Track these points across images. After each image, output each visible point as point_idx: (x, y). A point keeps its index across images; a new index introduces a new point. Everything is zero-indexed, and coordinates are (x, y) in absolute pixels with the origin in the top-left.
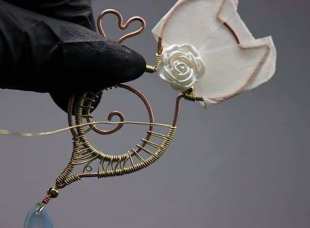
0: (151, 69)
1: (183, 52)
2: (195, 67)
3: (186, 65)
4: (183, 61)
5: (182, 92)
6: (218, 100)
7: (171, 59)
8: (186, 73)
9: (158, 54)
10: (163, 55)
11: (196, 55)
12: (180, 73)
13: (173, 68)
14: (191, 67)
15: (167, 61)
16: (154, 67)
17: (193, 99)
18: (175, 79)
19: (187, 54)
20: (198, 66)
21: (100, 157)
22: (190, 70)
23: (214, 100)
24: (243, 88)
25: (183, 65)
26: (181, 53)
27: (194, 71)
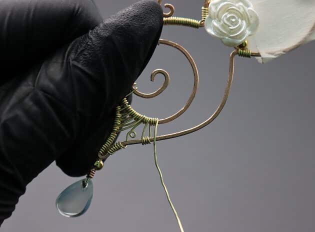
0: (196, 24)
1: (232, 2)
2: (247, 20)
3: (237, 18)
4: (234, 13)
5: (235, 48)
6: (277, 53)
7: (220, 12)
8: (237, 26)
9: (205, 7)
10: (211, 8)
11: (248, 6)
12: (230, 26)
13: (222, 22)
14: (242, 20)
15: (216, 15)
16: (200, 21)
17: (248, 56)
18: (225, 34)
19: (237, 5)
20: (251, 17)
21: (144, 121)
22: (242, 23)
23: (272, 54)
24: (305, 38)
25: (233, 17)
26: (231, 4)
27: (247, 24)
